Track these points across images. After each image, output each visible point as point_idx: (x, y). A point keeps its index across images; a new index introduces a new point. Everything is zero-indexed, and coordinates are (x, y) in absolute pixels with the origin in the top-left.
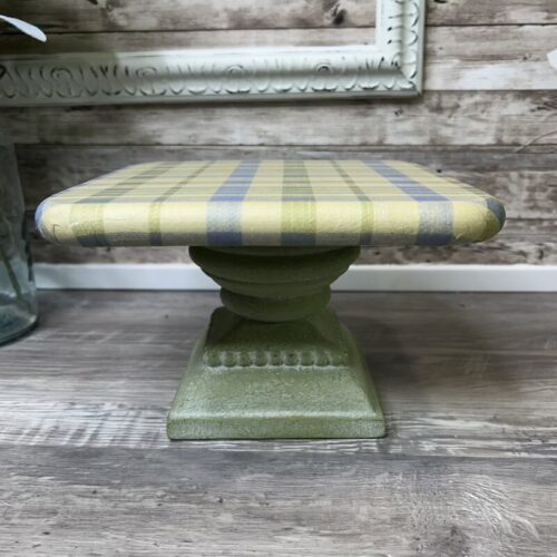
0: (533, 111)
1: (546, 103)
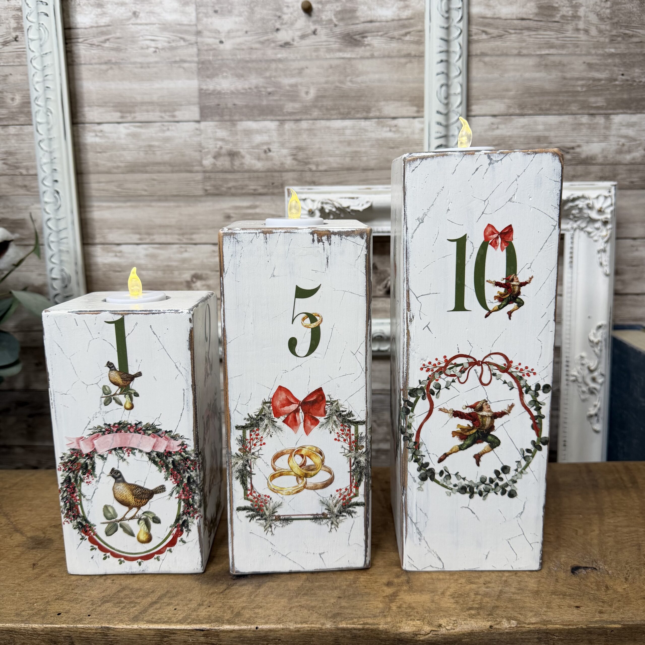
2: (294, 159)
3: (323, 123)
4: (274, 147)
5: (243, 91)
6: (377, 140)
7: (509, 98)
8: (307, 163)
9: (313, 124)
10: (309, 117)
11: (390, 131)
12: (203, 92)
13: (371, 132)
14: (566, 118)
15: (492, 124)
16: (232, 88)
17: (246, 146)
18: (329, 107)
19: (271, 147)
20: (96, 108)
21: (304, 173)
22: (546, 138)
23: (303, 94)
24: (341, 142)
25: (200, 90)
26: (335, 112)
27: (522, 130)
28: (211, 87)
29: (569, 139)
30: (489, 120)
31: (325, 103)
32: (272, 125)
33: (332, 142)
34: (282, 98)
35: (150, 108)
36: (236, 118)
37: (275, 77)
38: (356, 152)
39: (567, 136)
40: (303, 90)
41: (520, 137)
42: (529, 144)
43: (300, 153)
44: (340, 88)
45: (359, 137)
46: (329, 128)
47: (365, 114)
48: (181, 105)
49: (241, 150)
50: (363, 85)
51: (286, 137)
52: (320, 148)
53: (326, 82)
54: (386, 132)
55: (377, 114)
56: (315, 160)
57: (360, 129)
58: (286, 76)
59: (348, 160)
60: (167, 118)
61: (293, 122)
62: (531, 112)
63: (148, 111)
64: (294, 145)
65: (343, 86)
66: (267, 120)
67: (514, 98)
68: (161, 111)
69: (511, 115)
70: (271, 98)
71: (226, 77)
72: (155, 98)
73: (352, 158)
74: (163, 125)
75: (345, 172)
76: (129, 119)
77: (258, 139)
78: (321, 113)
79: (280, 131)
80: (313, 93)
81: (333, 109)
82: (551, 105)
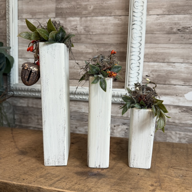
0: (180, 112)
1: (184, 110)
2: (85, 30)
3: (95, 18)
4: (78, 26)
5: (69, 8)
6: (114, 24)
7: (164, 8)
8: (89, 32)
9: (92, 18)
10: (90, 16)
11: (119, 20)
12: (57, 8)
13: (112, 21)
14: (187, 15)
15: (157, 18)
16: (66, 7)
17: (69, 26)
18: (97, 12)
19: (77, 26)
20: (25, 14)
21: (88, 35)
22: (178, 23)
23: (89, 8)
24: (101, 24)
25: (56, 7)
26: (99, 14)
27: (169, 20)
28: (59, 7)
29: (188, 24)
30: (156, 16)
31: (96, 11)
32: (78, 19)
33: (98, 24)
34: (82, 9)
35: (41, 14)
36: (67, 16)
37: (80, 2)
38: (106, 28)
39: (187, 22)
40: (89, 7)
41: (168, 23)
42: (171, 25)
43: (87, 28)
44: (102, 5)
45: (107, 23)
46: (97, 19)
47: (110, 15)
48: (50, 13)
49: (68, 27)
50: (110, 4)
51: (82, 23)
52: (94, 26)
53: (97, 4)
54: (117, 21)
55: (114, 14)
56: (91, 31)
57: (108, 20)
58: (84, 2)
59: (103, 31)
60: (45, 17)
61: (85, 18)
62: (173, 13)
63: (40, 15)
64: (85, 25)
65: (103, 5)
66: (77, 17)
67: (166, 8)
68: (44, 15)
69: (164, 15)
70: (78, 9)
71: (64, 3)
72: (42, 11)
73: (105, 30)
74: (44, 19)
75: (102, 35)
76: (34, 17)
77: (73, 23)
78: (95, 14)
79: (81, 21)
80: (92, 7)
81: (99, 13)
82: (181, 10)
